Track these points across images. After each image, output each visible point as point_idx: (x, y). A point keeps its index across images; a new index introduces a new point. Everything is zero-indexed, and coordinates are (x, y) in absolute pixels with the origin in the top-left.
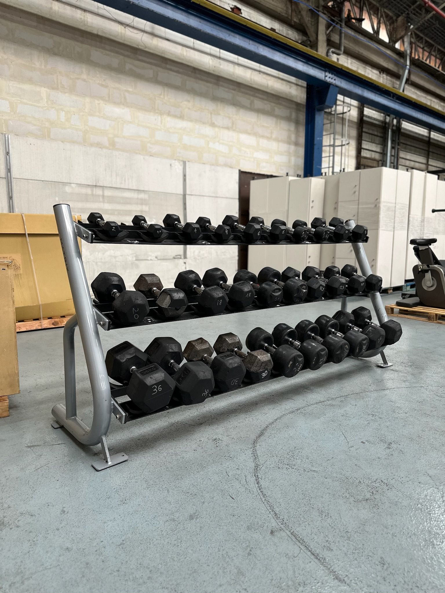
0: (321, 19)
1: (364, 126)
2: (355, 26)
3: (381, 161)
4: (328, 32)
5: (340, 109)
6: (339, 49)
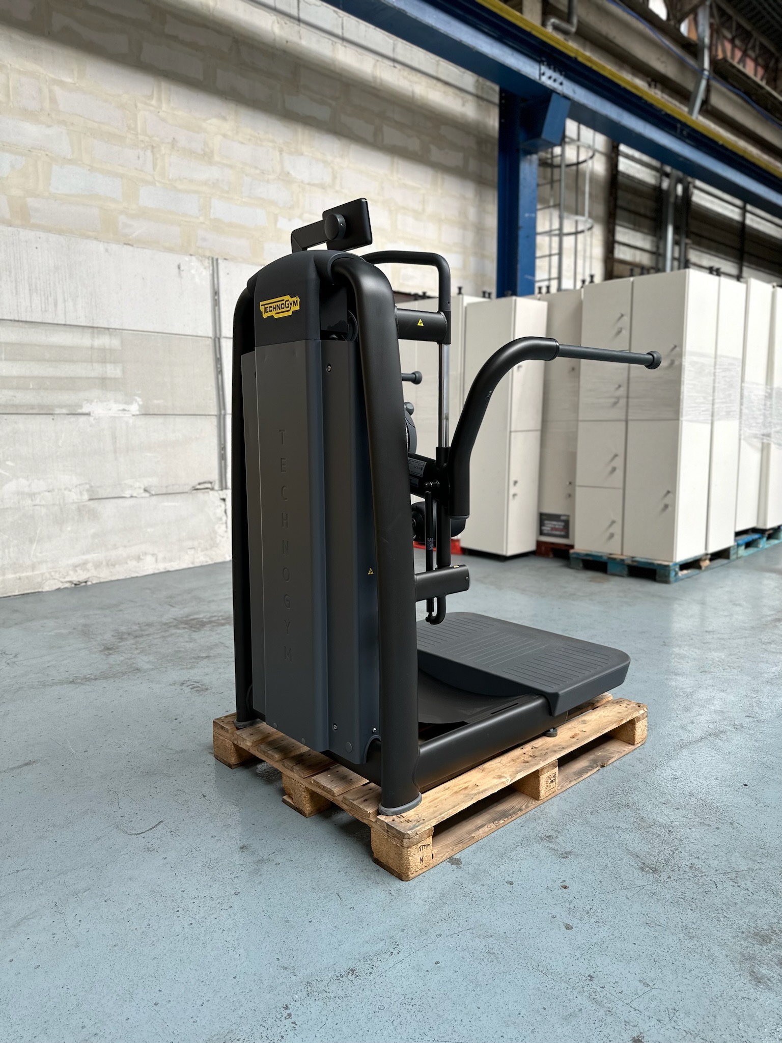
6: (568, 20)
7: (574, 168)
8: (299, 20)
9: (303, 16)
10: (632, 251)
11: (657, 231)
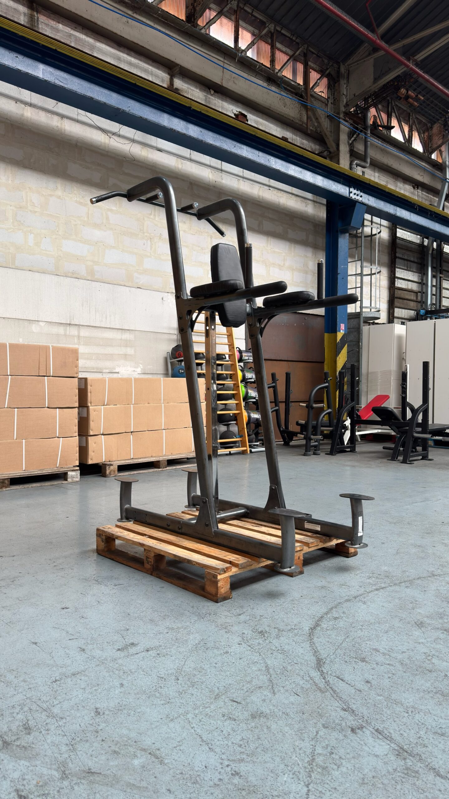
0: (342, 127)
1: (398, 250)
2: (383, 134)
3: (420, 292)
4: (350, 142)
5: (367, 230)
6: (365, 161)
7: (369, 238)
8: (222, 170)
9: (223, 168)
10: (407, 282)
11: (422, 270)
